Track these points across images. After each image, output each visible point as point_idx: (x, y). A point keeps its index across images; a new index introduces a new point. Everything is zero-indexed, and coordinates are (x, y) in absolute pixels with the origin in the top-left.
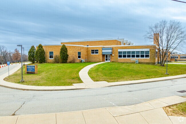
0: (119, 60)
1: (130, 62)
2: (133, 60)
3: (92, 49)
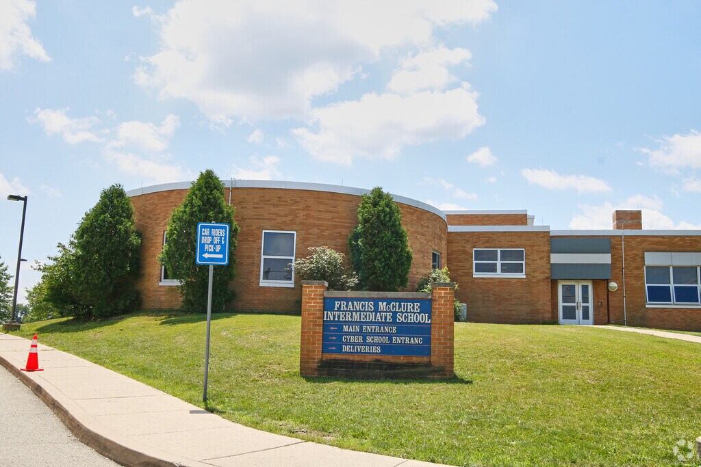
0: (650, 315)
3: (482, 247)
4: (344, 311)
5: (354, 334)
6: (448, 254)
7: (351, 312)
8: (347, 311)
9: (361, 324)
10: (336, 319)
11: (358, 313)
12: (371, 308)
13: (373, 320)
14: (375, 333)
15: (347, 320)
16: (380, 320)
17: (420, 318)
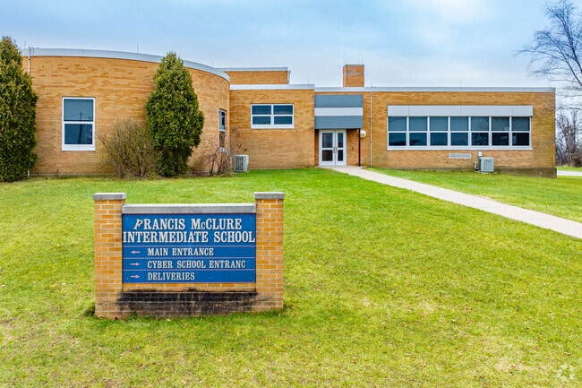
0: (390, 156)
1: (447, 166)
2: (459, 156)
3: (258, 103)
4: (148, 230)
5: (162, 258)
6: (231, 109)
7: (157, 231)
8: (152, 230)
9: (169, 245)
10: (139, 241)
11: (166, 233)
12: (182, 227)
13: (185, 241)
14: (187, 256)
15: (152, 241)
16: (193, 241)
17: (242, 237)
